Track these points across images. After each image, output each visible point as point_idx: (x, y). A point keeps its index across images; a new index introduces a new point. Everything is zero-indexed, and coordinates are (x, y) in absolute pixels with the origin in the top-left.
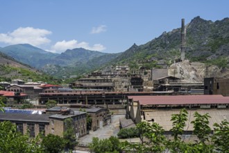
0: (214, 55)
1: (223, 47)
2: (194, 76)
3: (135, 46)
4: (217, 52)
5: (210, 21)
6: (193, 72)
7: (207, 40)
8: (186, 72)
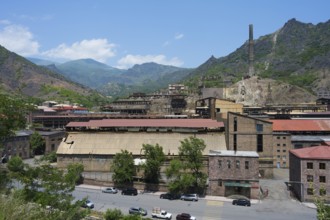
0: (303, 69)
1: (316, 58)
2: (257, 97)
3: (212, 58)
4: (308, 65)
5: (311, 24)
6: (258, 92)
7: (303, 49)
8: (249, 91)
